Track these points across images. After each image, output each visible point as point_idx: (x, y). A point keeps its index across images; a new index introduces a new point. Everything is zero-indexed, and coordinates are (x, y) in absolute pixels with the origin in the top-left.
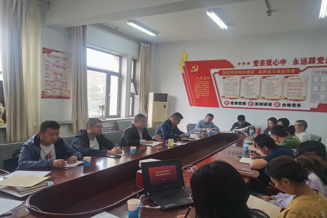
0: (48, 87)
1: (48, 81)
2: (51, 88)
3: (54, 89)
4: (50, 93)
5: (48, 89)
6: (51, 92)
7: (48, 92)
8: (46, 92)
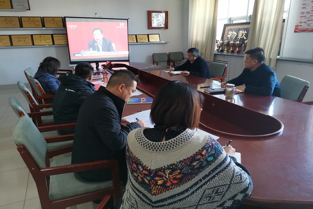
0: (303, 20)
1: (304, 13)
2: (306, 20)
3: (309, 20)
4: (304, 26)
5: (302, 22)
6: (306, 25)
7: (301, 26)
8: (300, 26)
